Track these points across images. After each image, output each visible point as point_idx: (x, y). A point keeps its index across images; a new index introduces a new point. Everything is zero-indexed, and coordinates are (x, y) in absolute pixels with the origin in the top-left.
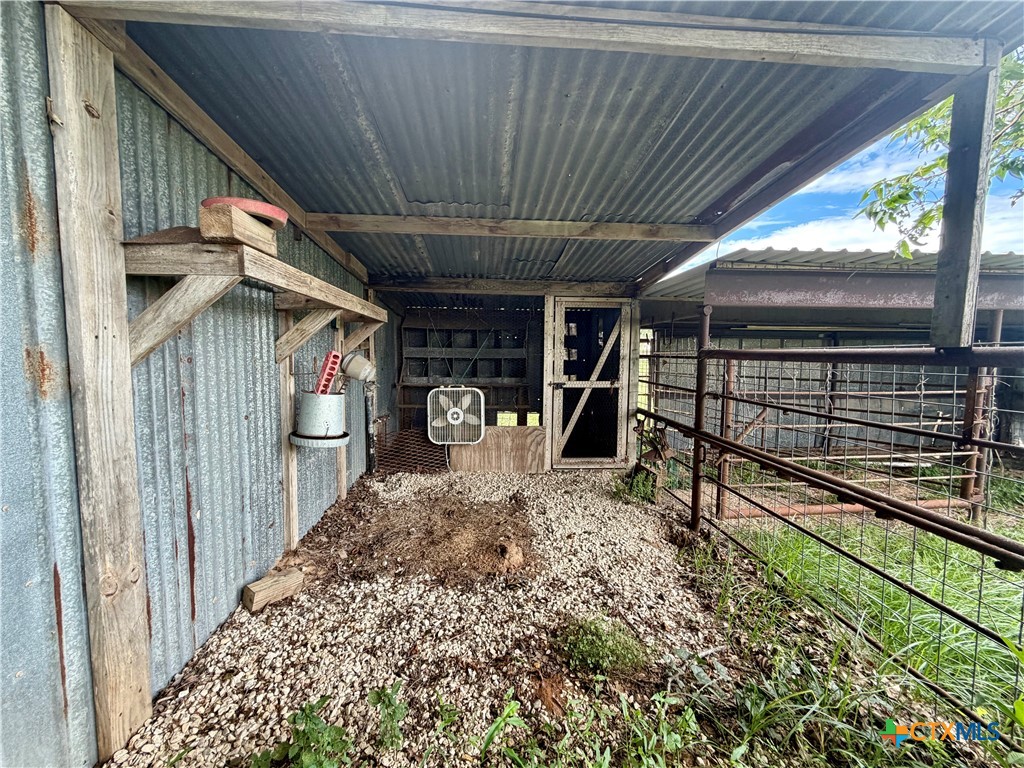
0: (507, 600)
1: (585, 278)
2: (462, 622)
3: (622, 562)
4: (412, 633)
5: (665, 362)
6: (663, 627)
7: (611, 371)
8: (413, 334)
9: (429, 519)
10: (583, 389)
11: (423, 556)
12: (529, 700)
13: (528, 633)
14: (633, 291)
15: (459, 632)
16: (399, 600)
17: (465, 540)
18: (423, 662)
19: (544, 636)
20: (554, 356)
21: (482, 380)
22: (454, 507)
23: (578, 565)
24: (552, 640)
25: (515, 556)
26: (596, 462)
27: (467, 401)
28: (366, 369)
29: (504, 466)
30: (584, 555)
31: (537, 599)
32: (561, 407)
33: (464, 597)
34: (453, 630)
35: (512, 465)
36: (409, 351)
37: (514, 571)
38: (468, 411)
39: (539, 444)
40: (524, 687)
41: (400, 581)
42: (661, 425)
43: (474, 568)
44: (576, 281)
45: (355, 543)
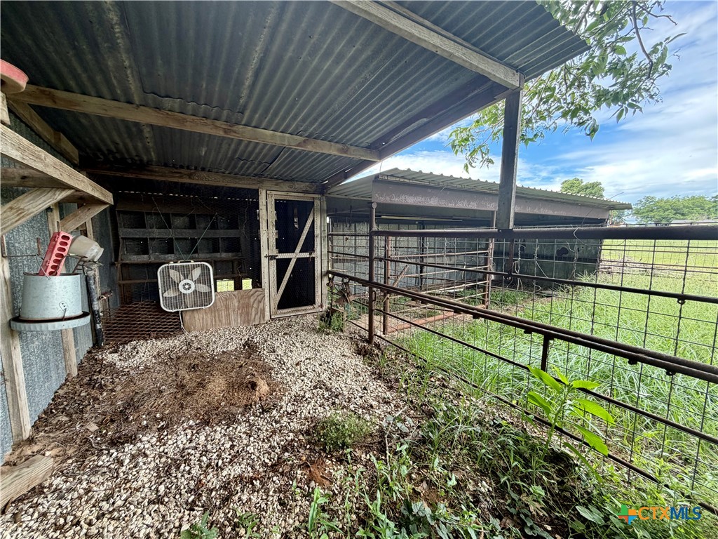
0: (266, 421)
1: (289, 178)
2: (236, 448)
3: (336, 374)
4: (193, 471)
5: (347, 239)
6: (372, 406)
7: (309, 246)
8: (126, 216)
9: (176, 375)
10: (290, 259)
11: (182, 407)
12: (305, 484)
13: (290, 438)
14: (322, 190)
15: (235, 456)
16: (170, 450)
17: (217, 385)
18: (212, 490)
19: (301, 437)
20: (268, 236)
21: (202, 256)
22: (197, 362)
23: (309, 382)
24: (307, 437)
25: (263, 387)
26: (301, 310)
27: (197, 273)
28: (94, 250)
29: (233, 323)
30: (311, 375)
31: (288, 413)
32: (275, 273)
33: (231, 428)
34: (230, 457)
35: (239, 321)
36: (124, 232)
37: (265, 398)
38: (198, 281)
39: (260, 302)
40: (299, 476)
41: (165, 433)
42: (346, 280)
43: (233, 405)
44: (281, 179)
45: (104, 414)
